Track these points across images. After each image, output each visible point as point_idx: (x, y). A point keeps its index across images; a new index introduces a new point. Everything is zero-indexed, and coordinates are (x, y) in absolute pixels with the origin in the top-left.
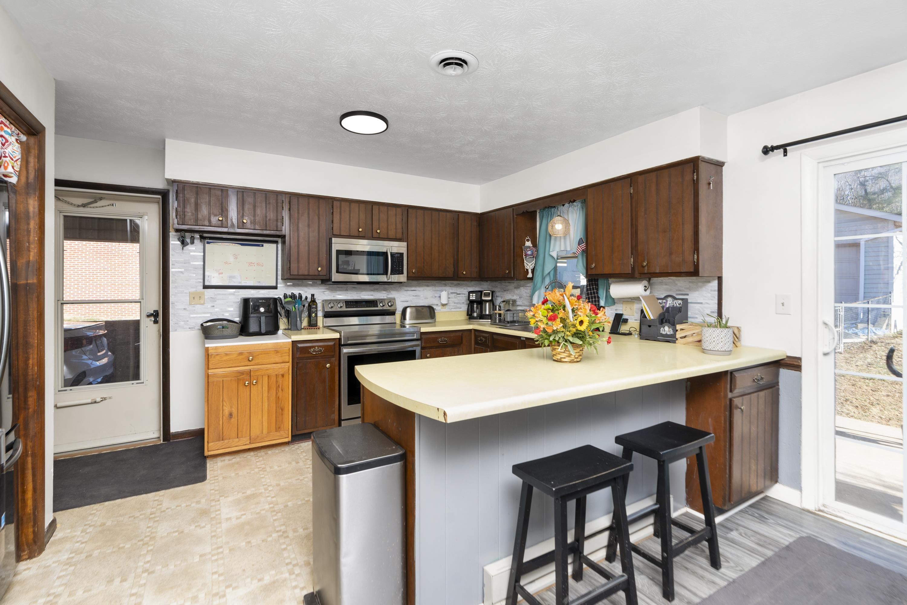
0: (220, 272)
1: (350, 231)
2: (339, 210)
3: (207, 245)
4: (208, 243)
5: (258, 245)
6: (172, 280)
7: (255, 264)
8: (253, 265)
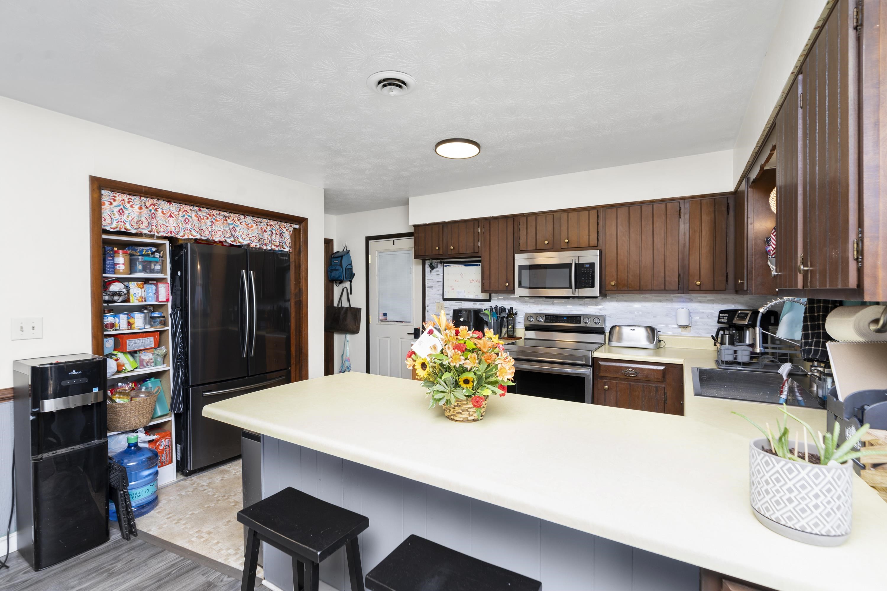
0: (453, 288)
1: (536, 244)
2: (525, 226)
3: (445, 268)
4: (446, 266)
5: (476, 265)
6: (427, 295)
7: (475, 281)
8: (473, 281)
